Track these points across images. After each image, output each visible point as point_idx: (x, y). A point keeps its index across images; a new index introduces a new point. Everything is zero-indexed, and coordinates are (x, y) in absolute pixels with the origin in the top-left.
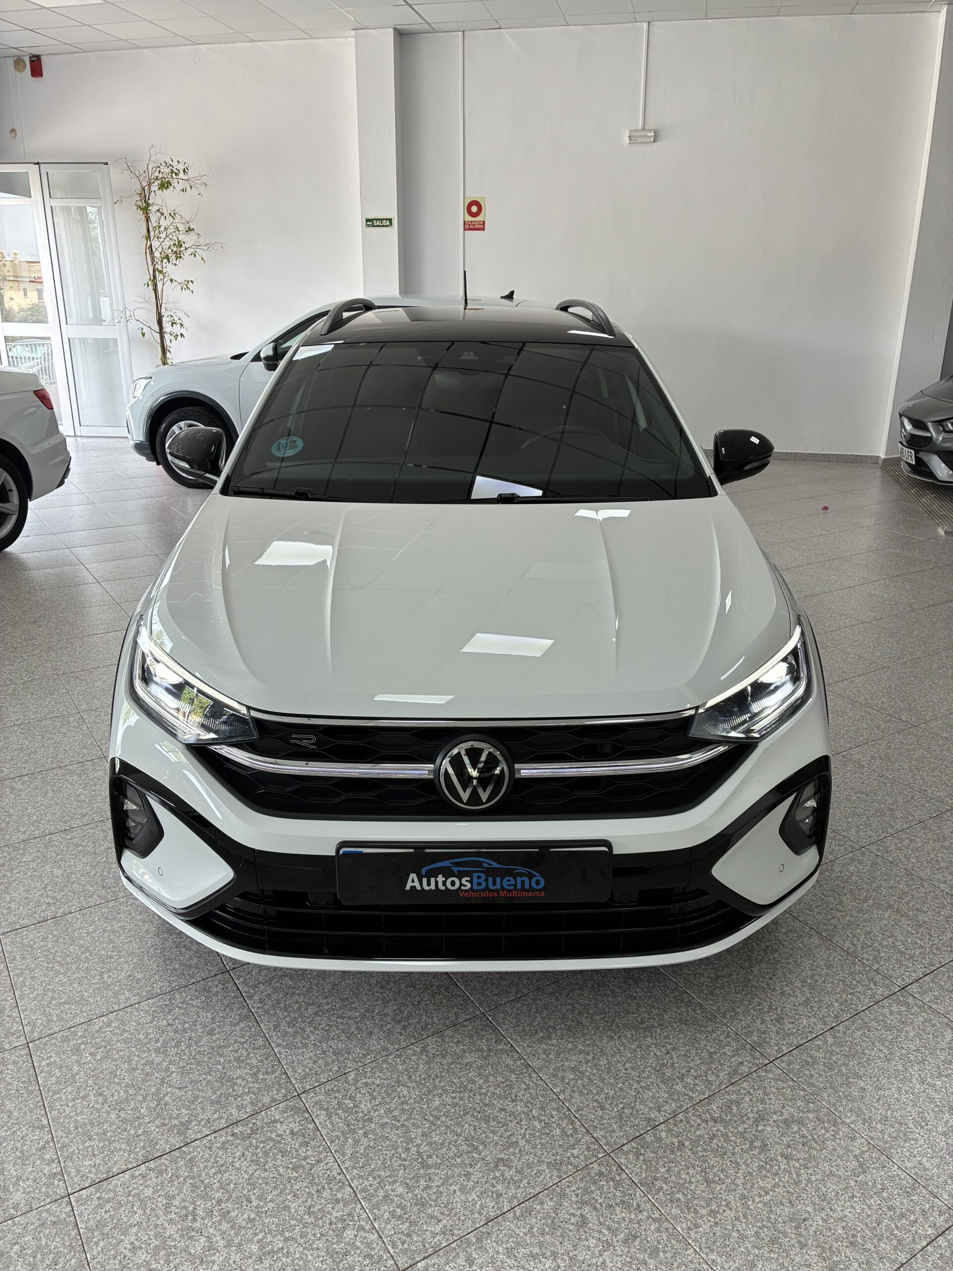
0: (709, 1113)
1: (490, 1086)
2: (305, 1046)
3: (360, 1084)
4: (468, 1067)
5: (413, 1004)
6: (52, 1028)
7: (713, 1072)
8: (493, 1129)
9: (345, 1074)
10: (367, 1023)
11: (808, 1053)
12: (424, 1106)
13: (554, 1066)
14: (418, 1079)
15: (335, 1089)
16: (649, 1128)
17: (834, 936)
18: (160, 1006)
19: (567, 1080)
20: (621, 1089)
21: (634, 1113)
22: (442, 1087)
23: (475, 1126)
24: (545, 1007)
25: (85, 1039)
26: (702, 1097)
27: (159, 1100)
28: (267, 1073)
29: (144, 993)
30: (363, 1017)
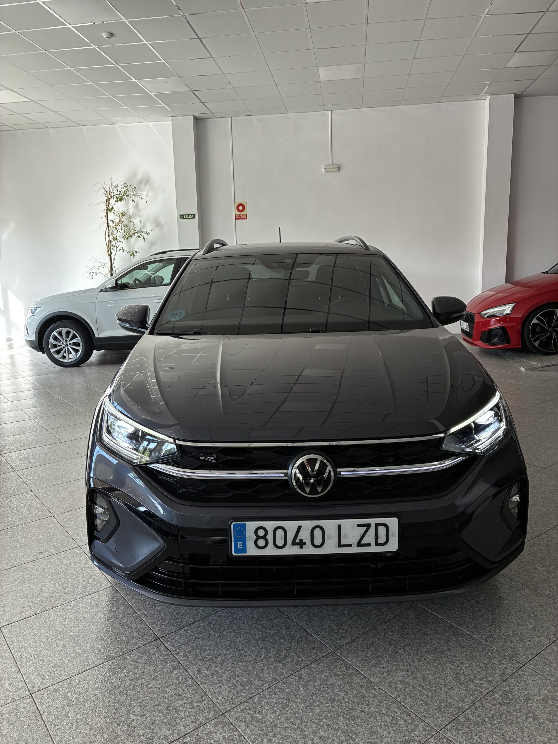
0: (495, 700)
1: (349, 697)
2: (221, 682)
3: (263, 703)
4: (332, 686)
5: (286, 649)
6: (46, 684)
7: (490, 675)
8: (359, 724)
9: (252, 698)
10: (259, 664)
11: (545, 658)
12: (310, 714)
13: (388, 681)
14: (301, 697)
15: (247, 708)
16: (460, 713)
17: (538, 588)
18: (118, 664)
19: (399, 689)
20: (435, 691)
21: (448, 705)
22: (318, 701)
23: (346, 723)
24: (372, 644)
25: (70, 690)
26: (488, 691)
27: (129, 725)
28: (198, 702)
29: (105, 657)
30: (255, 660)
